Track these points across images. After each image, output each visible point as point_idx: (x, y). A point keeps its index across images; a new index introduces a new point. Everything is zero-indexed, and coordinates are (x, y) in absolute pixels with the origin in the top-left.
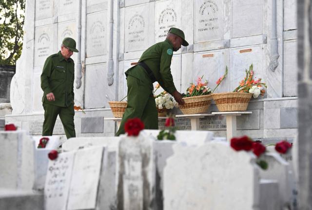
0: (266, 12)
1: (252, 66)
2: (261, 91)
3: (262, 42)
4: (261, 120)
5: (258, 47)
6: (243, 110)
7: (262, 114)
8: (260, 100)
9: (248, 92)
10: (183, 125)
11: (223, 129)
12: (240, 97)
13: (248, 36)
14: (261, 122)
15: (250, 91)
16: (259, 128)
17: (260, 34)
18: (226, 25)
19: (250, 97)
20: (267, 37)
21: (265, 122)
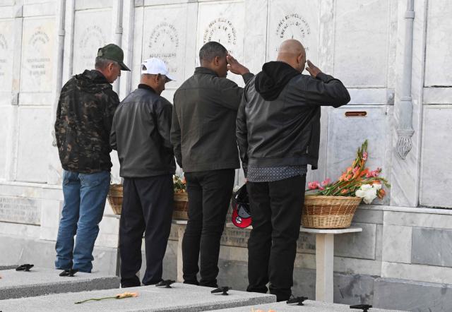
0: (395, 47)
1: (366, 144)
2: (378, 192)
3: (385, 101)
4: (378, 243)
5: (379, 110)
6: (344, 226)
7: (380, 232)
8: (377, 207)
9: (354, 195)
10: (240, 236)
11: (310, 251)
12: (338, 204)
13: (361, 88)
14: (378, 247)
15: (358, 193)
16: (373, 258)
17: (383, 86)
18: (322, 62)
19: (358, 203)
20: (394, 94)
21: (384, 248)
